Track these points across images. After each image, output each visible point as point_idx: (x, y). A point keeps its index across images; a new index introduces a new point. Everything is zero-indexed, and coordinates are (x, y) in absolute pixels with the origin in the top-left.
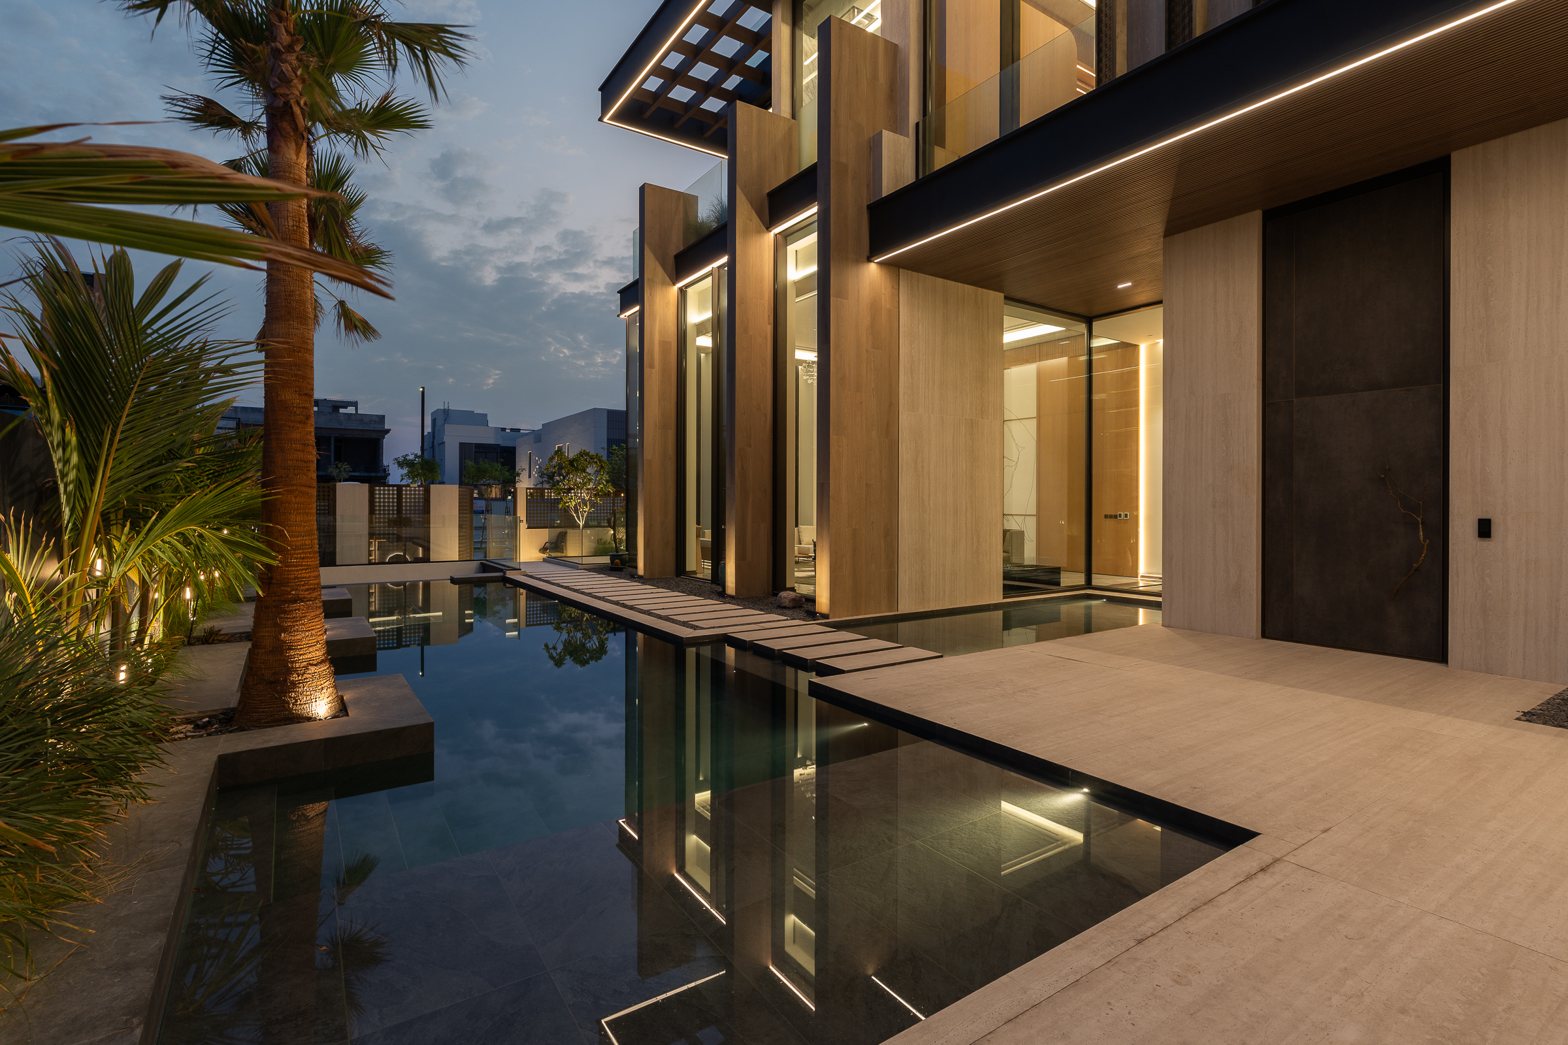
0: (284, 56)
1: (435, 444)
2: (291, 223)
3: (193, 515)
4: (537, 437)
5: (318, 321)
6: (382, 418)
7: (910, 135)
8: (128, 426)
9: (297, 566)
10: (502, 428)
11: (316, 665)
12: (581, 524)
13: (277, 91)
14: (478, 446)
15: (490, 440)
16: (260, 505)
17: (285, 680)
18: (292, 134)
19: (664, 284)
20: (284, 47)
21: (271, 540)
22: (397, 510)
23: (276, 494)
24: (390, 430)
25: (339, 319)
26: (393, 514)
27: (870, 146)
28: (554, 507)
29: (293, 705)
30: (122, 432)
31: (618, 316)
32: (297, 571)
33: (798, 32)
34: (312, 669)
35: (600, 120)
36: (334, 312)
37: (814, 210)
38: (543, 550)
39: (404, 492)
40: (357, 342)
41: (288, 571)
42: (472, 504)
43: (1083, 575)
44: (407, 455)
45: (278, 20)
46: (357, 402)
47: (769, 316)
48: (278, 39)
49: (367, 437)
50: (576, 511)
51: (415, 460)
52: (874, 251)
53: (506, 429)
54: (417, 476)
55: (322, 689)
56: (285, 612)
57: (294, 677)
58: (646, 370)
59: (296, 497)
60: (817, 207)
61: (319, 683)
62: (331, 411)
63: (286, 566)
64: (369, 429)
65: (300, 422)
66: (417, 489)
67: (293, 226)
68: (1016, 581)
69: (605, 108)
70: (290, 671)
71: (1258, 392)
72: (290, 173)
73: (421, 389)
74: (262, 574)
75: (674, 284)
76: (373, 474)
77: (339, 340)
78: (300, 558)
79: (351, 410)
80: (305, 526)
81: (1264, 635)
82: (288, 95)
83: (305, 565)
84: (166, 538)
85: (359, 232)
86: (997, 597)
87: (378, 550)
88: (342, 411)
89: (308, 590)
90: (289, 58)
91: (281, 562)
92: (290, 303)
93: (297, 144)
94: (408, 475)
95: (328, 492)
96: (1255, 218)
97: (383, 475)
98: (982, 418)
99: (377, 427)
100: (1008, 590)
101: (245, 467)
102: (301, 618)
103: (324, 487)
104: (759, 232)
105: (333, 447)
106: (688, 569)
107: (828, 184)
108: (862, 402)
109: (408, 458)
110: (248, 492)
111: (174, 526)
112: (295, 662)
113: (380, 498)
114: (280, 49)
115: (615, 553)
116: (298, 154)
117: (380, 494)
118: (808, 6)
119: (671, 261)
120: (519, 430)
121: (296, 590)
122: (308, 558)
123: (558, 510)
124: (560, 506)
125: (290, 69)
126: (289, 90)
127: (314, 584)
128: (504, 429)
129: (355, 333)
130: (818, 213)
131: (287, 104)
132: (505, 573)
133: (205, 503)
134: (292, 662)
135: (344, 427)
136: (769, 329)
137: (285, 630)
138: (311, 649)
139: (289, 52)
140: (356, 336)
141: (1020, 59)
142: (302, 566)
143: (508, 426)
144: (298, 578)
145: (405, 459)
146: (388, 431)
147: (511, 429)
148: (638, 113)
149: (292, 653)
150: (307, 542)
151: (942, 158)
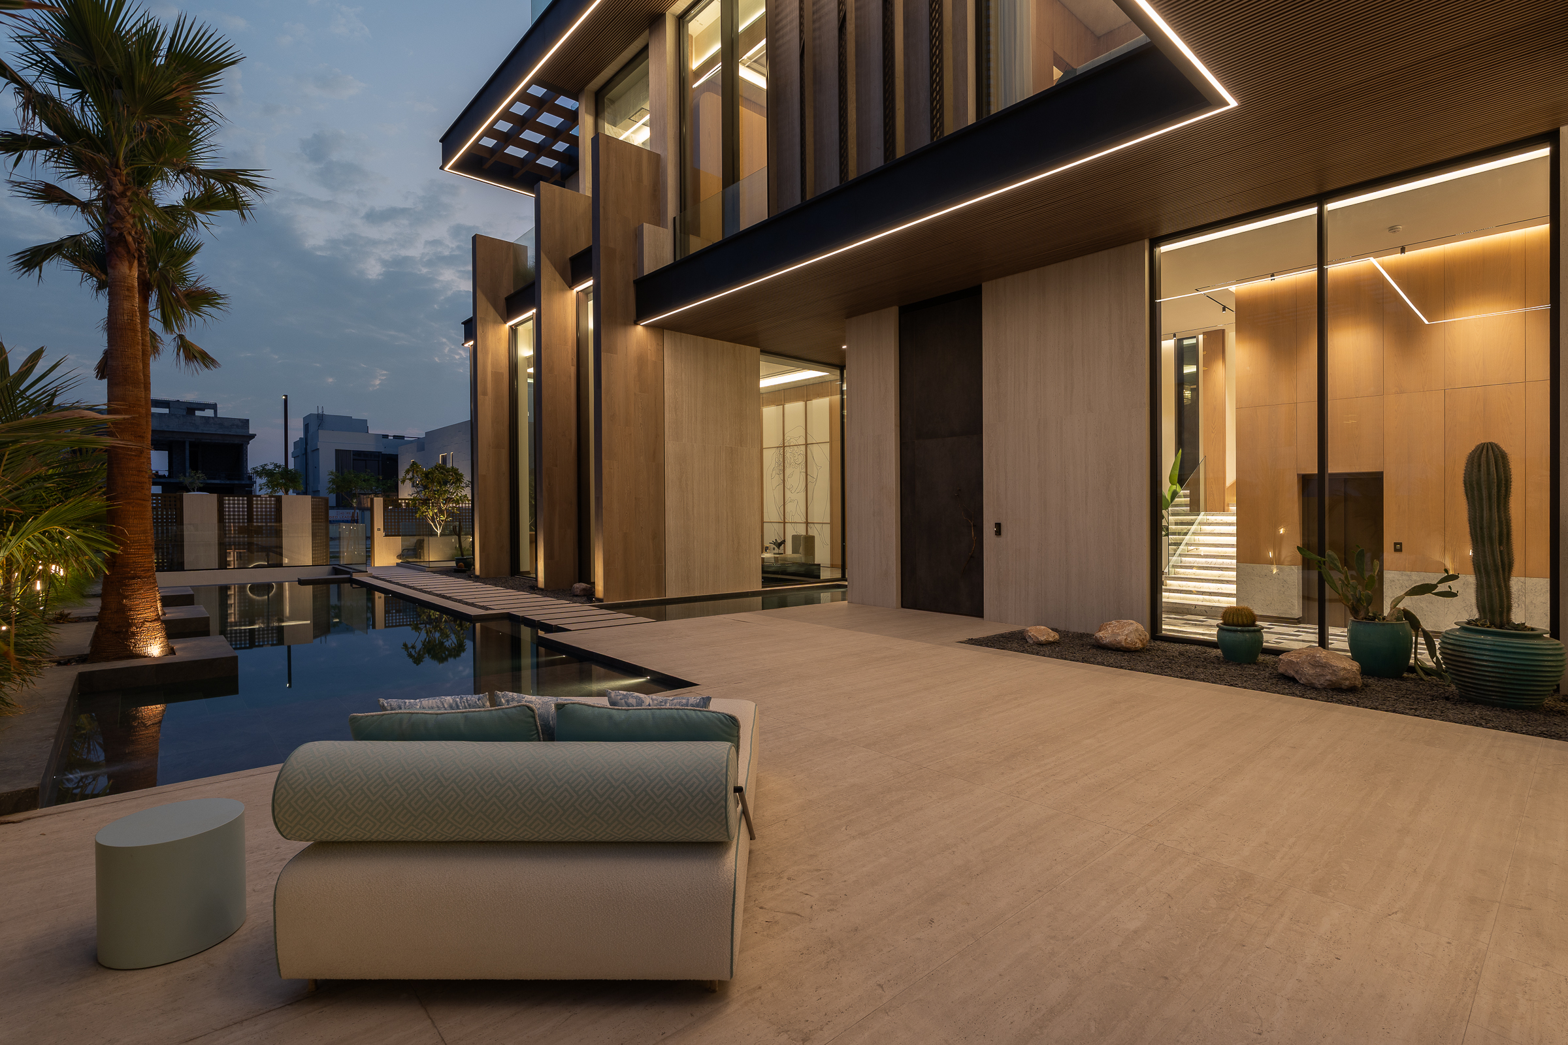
0: (119, 200)
1: (309, 450)
2: (126, 318)
3: (56, 519)
4: (421, 444)
5: (158, 351)
6: (246, 423)
7: (669, 226)
8: (9, 461)
9: (134, 554)
10: (383, 435)
11: (150, 622)
12: (439, 533)
13: (113, 226)
14: (358, 454)
15: (371, 448)
16: (105, 513)
17: (127, 631)
18: (126, 255)
19: (495, 322)
20: (118, 194)
21: (115, 536)
22: (247, 519)
23: (117, 505)
24: (255, 435)
25: (179, 350)
26: (244, 522)
27: (636, 235)
28: (412, 516)
29: (133, 647)
30: (5, 465)
31: (463, 345)
32: (134, 557)
33: (600, 122)
34: (148, 624)
35: (442, 168)
36: (174, 344)
37: (590, 283)
38: (399, 557)
39: (255, 502)
40: (197, 370)
41: (128, 557)
42: (327, 513)
43: (840, 571)
44: (265, 465)
45: (113, 175)
46: (216, 404)
47: (572, 359)
48: (114, 188)
49: (228, 442)
50: (433, 520)
51: (275, 470)
52: (641, 314)
53: (388, 436)
54: (277, 485)
55: (156, 638)
56: (126, 585)
57: (134, 629)
58: (480, 397)
59: (133, 507)
60: (592, 281)
61: (153, 634)
62: (185, 413)
63: (126, 554)
64: (230, 433)
65: (136, 456)
66: (268, 499)
67: (128, 320)
68: (779, 574)
69: (446, 158)
70: (131, 625)
71: (896, 435)
72: (125, 282)
73: (284, 397)
74: (108, 560)
75: (505, 322)
76: (236, 482)
77: (178, 369)
78: (137, 549)
79: (209, 413)
80: (140, 527)
81: (903, 606)
82: (122, 228)
83: (141, 554)
84: (36, 534)
85: (196, 278)
86: (757, 586)
87: (237, 560)
88: (198, 413)
89: (143, 570)
90: (122, 201)
91: (122, 551)
92: (126, 373)
93: (129, 262)
94: (267, 485)
95: (175, 501)
96: (894, 311)
97: (248, 482)
98: (741, 446)
99: (240, 432)
100: (766, 581)
101: (91, 484)
102: (138, 590)
103: (170, 497)
104: (562, 290)
105: (187, 452)
106: (521, 570)
107: (599, 264)
108: (631, 434)
109: (267, 467)
110: (97, 503)
111: (43, 526)
112: (134, 619)
113: (229, 508)
114: (115, 196)
115: (461, 557)
116: (130, 267)
117: (229, 504)
118: (610, 100)
119: (502, 303)
120: (403, 437)
121: (134, 570)
122: (143, 549)
123: (416, 518)
124: (418, 515)
125: (123, 209)
126: (123, 224)
127: (148, 567)
128: (386, 436)
129: (196, 362)
130: (593, 285)
131: (121, 234)
132: (351, 575)
133: (65, 511)
134: (132, 619)
135: (201, 432)
136: (573, 370)
137: (126, 597)
138: (146, 611)
139: (123, 197)
140: (195, 365)
141: (739, 180)
142: (138, 554)
143: (391, 433)
144: (136, 562)
145: (264, 469)
146: (253, 436)
147: (393, 436)
148: (476, 164)
149: (132, 613)
150: (142, 538)
151: (696, 245)
